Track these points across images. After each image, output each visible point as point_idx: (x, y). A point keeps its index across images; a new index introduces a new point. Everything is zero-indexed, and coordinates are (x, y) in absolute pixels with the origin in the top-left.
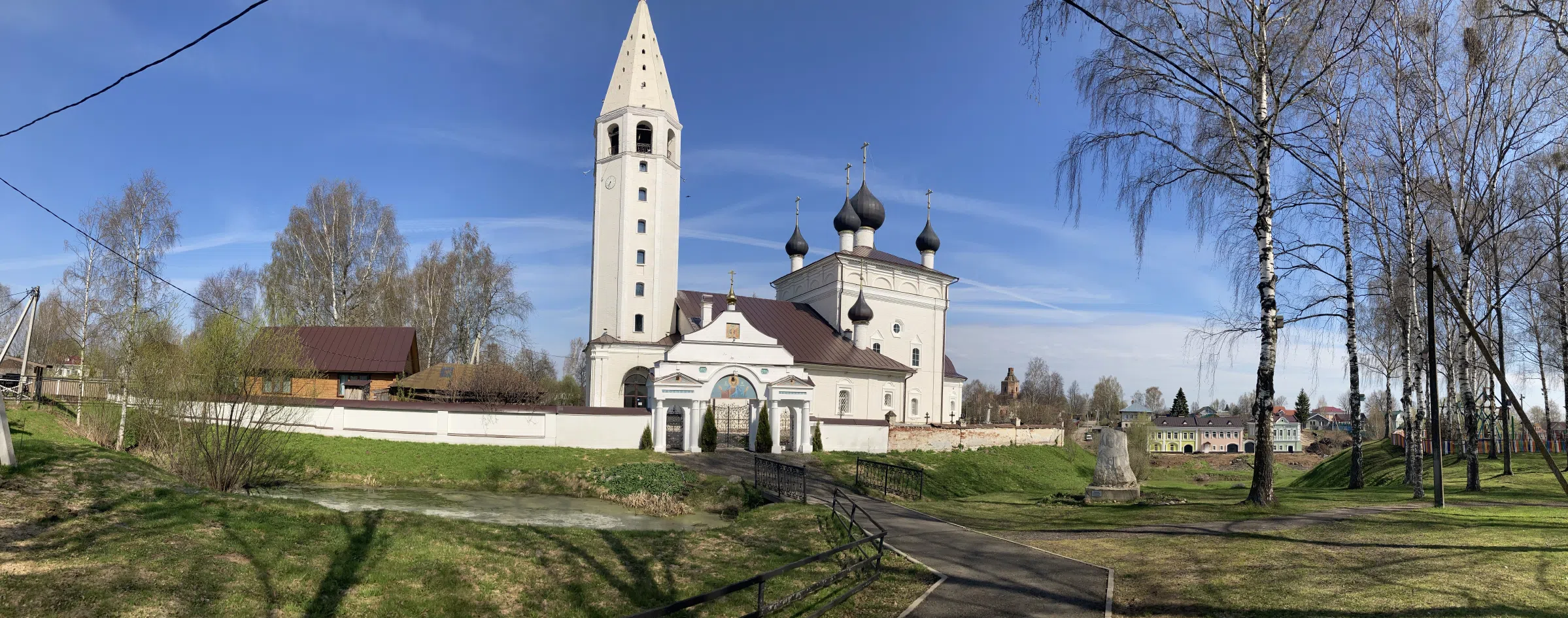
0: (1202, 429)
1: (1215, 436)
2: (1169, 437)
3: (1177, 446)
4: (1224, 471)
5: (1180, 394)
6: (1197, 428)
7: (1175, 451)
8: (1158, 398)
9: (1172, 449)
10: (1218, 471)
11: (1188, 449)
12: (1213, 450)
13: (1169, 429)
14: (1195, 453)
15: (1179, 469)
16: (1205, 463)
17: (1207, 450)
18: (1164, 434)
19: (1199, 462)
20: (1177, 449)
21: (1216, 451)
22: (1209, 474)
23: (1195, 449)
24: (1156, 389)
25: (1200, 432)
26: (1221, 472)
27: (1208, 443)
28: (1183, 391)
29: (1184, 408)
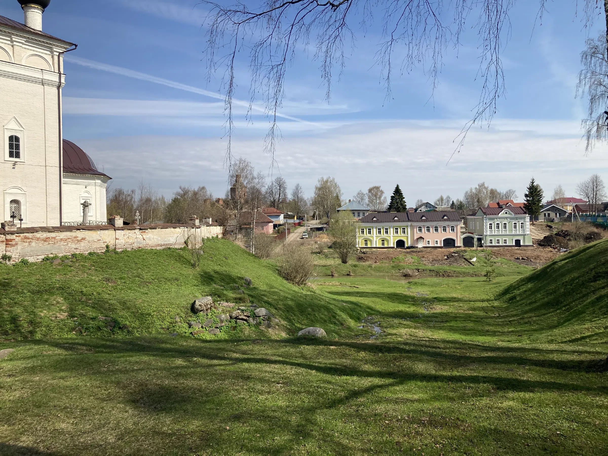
0: (415, 224)
1: (429, 230)
2: (380, 232)
3: (388, 241)
4: (437, 266)
5: (398, 191)
6: (409, 223)
7: (386, 246)
8: (380, 197)
9: (383, 244)
10: (430, 267)
11: (400, 244)
12: (428, 245)
13: (380, 225)
14: (408, 248)
15: (386, 264)
16: (416, 258)
17: (420, 245)
18: (375, 230)
19: (409, 257)
20: (388, 244)
21: (430, 245)
22: (418, 270)
23: (408, 243)
24: (377, 188)
25: (412, 227)
26: (432, 268)
27: (421, 238)
28: (400, 188)
29: (402, 204)
